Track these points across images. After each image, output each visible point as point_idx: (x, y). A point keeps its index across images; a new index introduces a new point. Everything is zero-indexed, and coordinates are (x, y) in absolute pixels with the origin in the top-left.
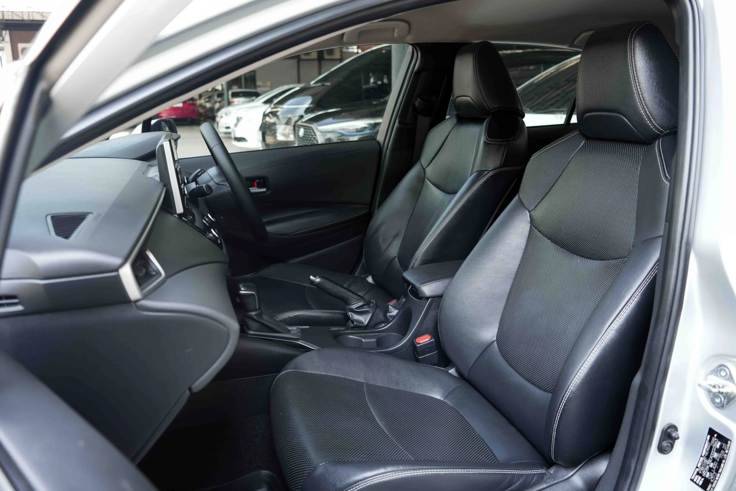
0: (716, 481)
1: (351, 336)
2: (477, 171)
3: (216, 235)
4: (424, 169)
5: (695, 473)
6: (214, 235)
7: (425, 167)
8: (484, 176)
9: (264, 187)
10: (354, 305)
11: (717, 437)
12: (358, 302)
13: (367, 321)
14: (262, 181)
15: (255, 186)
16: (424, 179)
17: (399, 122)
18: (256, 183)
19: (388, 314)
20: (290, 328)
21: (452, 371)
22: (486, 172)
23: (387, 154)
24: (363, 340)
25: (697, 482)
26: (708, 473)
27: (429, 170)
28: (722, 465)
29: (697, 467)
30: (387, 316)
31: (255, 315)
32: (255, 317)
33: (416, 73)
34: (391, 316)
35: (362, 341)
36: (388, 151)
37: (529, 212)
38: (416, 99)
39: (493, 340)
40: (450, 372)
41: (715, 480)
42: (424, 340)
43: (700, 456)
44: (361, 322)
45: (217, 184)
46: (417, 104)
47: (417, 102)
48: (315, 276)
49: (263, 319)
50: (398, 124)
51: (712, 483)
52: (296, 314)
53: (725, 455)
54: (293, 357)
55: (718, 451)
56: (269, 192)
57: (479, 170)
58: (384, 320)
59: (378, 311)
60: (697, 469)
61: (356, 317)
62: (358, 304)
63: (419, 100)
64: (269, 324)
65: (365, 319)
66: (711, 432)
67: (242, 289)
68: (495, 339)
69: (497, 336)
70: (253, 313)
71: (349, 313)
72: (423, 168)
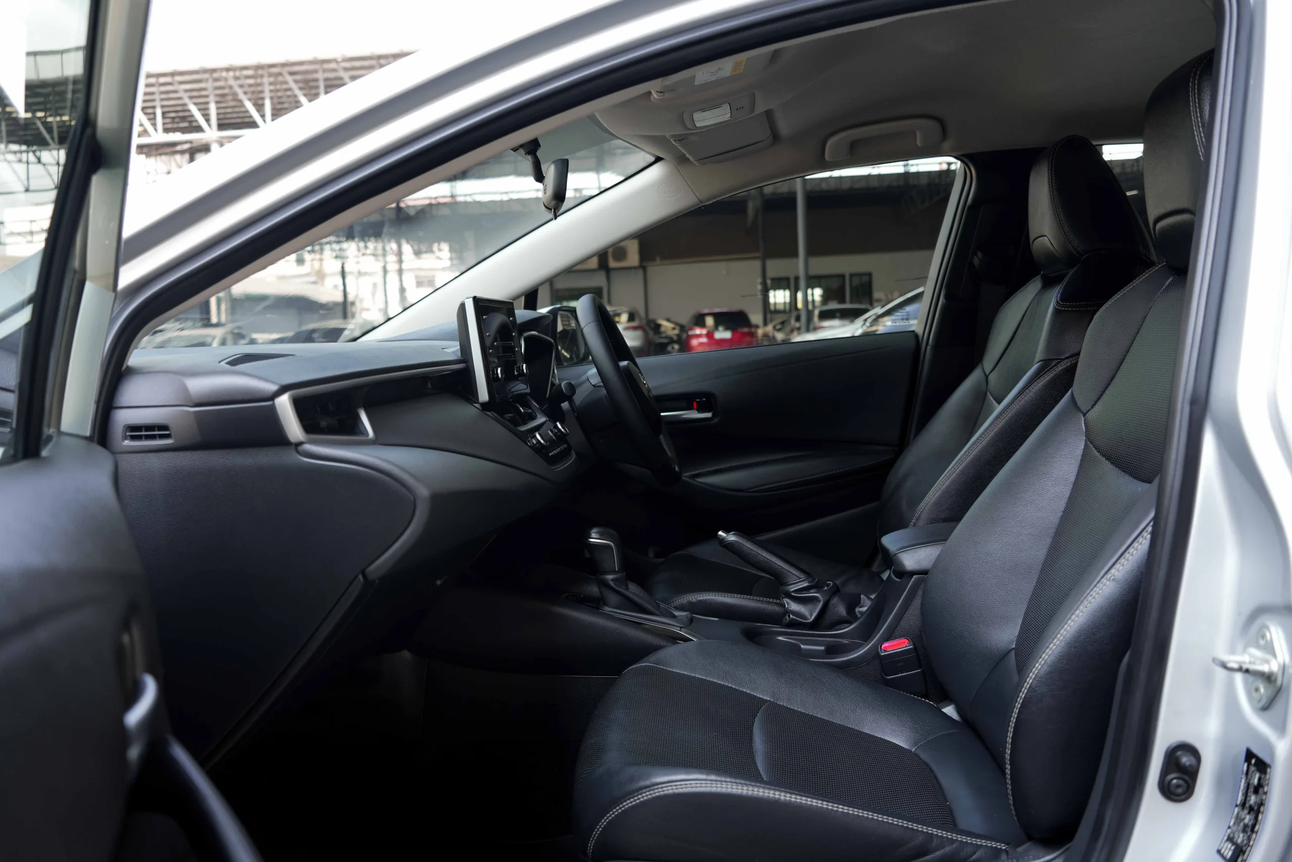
0: (1249, 848)
1: (780, 638)
2: (1039, 362)
3: (542, 441)
4: (987, 377)
5: (1226, 838)
6: (539, 441)
7: (987, 373)
8: (1051, 369)
9: (708, 411)
10: (792, 586)
11: (1255, 765)
12: (800, 582)
13: (814, 615)
14: (704, 399)
15: (694, 409)
16: (986, 394)
17: (946, 297)
18: (695, 404)
19: (857, 610)
20: (677, 613)
21: (950, 710)
22: (1054, 363)
23: (928, 354)
24: (802, 646)
25: (1225, 854)
26: (1241, 835)
27: (993, 377)
28: (1260, 817)
29: (1229, 827)
30: (855, 613)
31: (613, 580)
32: (612, 584)
33: (971, 207)
34: (860, 612)
35: (800, 647)
36: (929, 347)
37: (1084, 416)
38: (976, 254)
39: (1010, 649)
40: (945, 710)
41: (1249, 845)
42: (898, 645)
43: (1235, 805)
44: (804, 617)
45: (594, 386)
46: (976, 261)
47: (975, 257)
48: (727, 531)
49: (627, 588)
50: (944, 301)
51: (1244, 853)
52: (700, 599)
53: (1264, 797)
54: (658, 648)
55: (1256, 791)
56: (717, 420)
57: (1043, 359)
58: (849, 618)
59: (835, 600)
60: (1229, 831)
61: (794, 606)
62: (799, 584)
63: (980, 254)
64: (636, 599)
65: (809, 613)
66: (1250, 755)
67: (593, 535)
68: (1014, 646)
69: (1017, 641)
70: (610, 577)
71: (784, 600)
72: (985, 374)
